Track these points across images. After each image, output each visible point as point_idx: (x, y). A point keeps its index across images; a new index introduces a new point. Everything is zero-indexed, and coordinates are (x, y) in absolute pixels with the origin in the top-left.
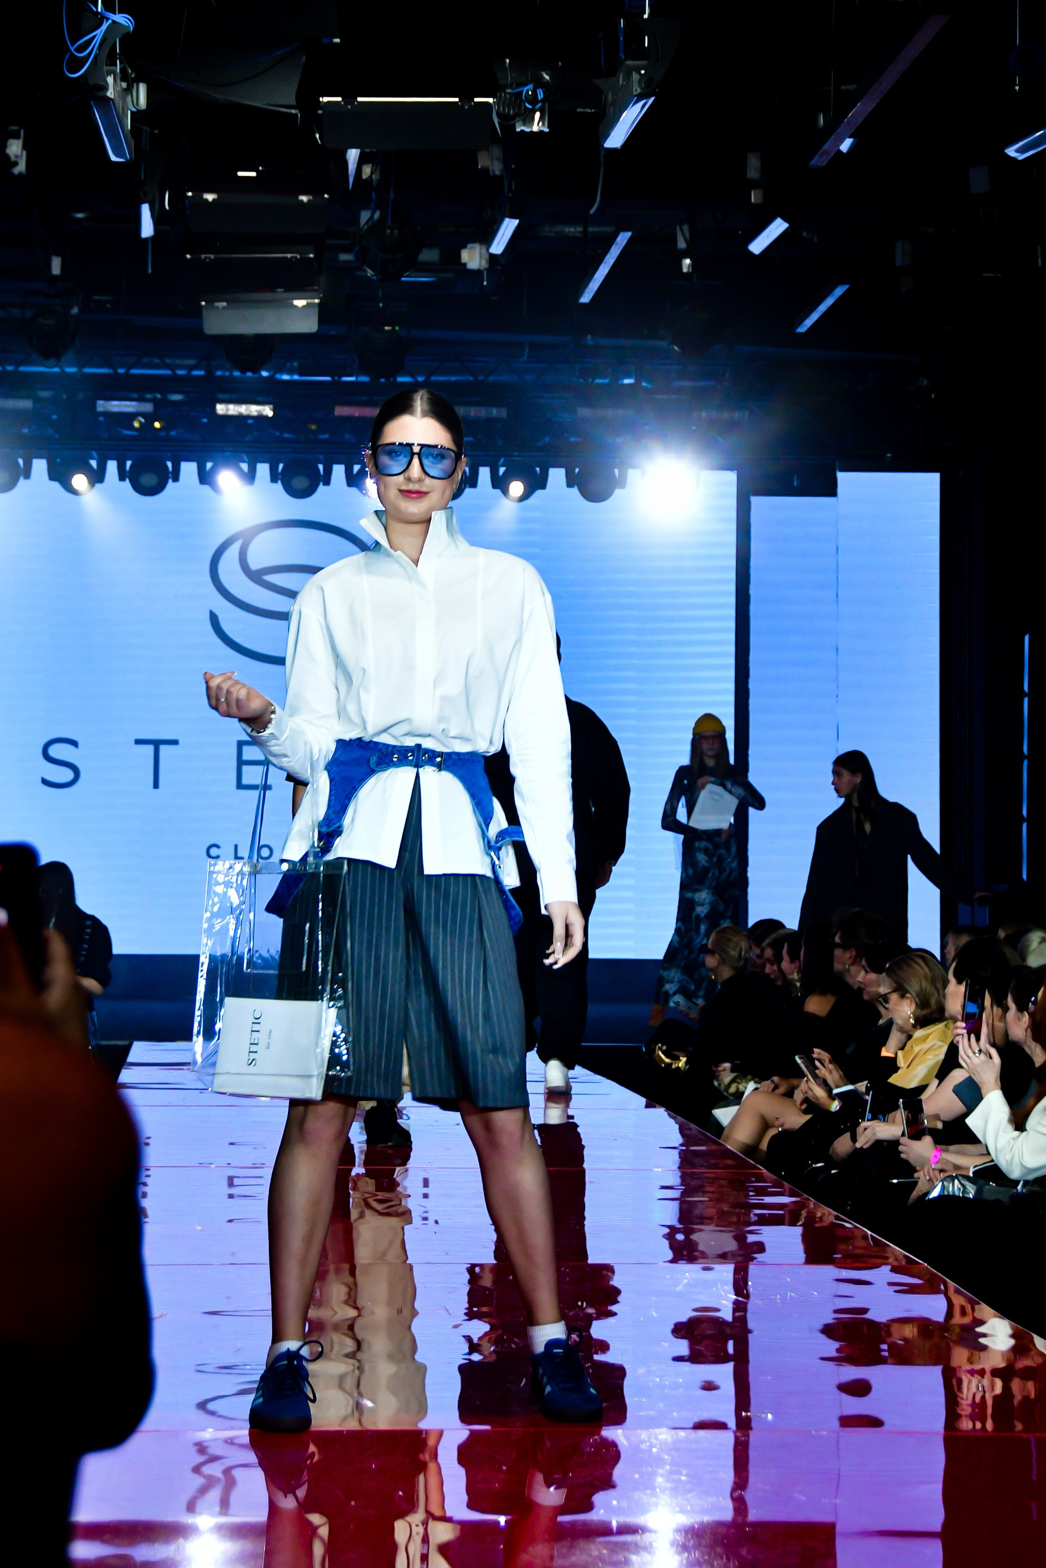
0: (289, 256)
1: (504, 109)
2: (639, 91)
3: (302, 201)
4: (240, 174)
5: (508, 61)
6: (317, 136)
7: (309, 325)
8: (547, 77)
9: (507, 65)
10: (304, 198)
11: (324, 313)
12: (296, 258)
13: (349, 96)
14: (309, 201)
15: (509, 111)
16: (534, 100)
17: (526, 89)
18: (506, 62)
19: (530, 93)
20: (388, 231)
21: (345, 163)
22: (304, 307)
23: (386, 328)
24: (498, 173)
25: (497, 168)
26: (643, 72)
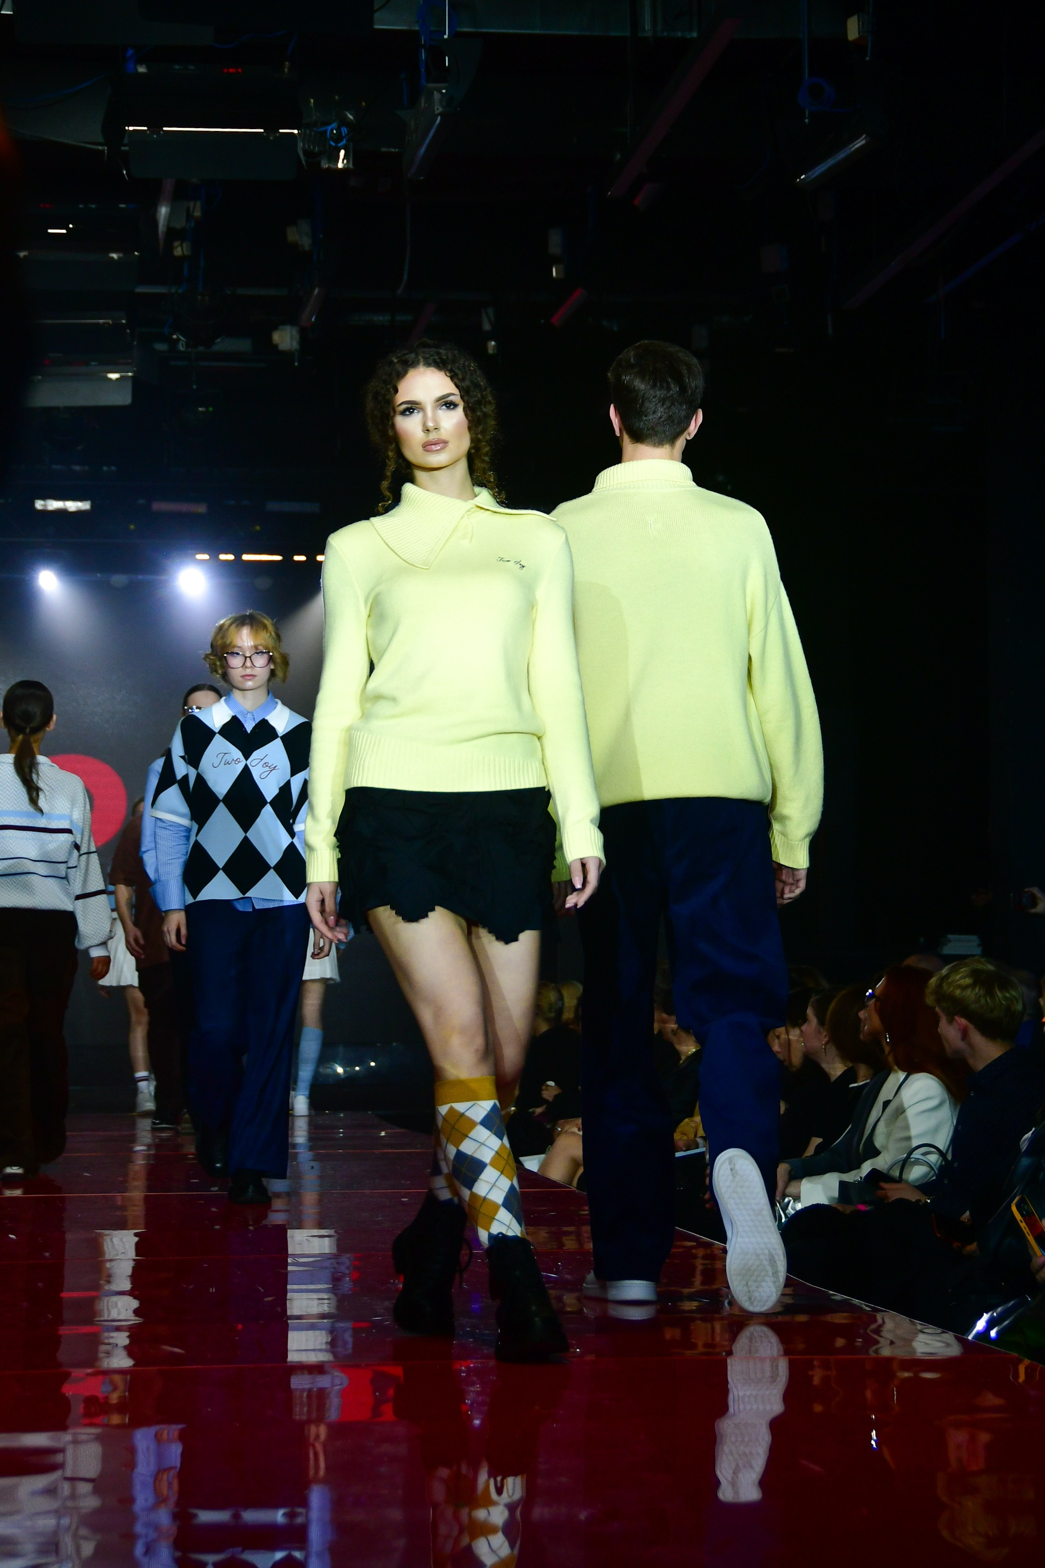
0: (101, 321)
1: (309, 146)
2: (441, 109)
3: (113, 258)
4: (50, 231)
5: (312, 101)
6: (125, 172)
7: (124, 398)
8: (351, 117)
9: (312, 105)
10: (115, 256)
11: (137, 385)
12: (108, 323)
13: (155, 125)
14: (119, 258)
15: (314, 148)
16: (338, 138)
17: (330, 128)
18: (310, 102)
19: (335, 132)
20: (199, 297)
21: (155, 223)
22: (117, 379)
23: (200, 409)
24: (307, 248)
25: (306, 242)
26: (444, 91)
